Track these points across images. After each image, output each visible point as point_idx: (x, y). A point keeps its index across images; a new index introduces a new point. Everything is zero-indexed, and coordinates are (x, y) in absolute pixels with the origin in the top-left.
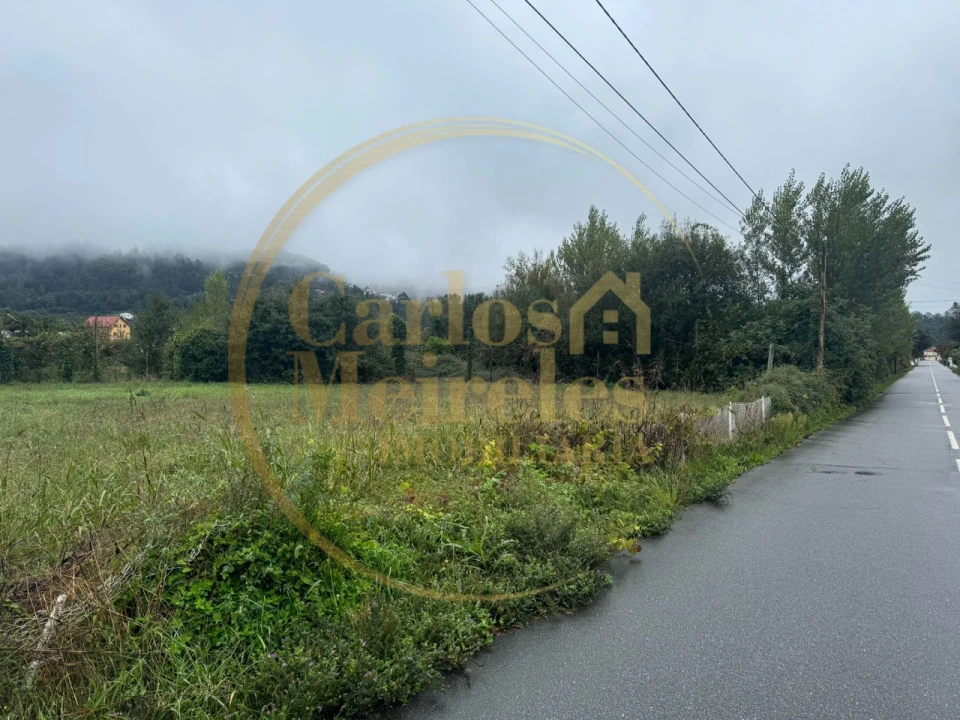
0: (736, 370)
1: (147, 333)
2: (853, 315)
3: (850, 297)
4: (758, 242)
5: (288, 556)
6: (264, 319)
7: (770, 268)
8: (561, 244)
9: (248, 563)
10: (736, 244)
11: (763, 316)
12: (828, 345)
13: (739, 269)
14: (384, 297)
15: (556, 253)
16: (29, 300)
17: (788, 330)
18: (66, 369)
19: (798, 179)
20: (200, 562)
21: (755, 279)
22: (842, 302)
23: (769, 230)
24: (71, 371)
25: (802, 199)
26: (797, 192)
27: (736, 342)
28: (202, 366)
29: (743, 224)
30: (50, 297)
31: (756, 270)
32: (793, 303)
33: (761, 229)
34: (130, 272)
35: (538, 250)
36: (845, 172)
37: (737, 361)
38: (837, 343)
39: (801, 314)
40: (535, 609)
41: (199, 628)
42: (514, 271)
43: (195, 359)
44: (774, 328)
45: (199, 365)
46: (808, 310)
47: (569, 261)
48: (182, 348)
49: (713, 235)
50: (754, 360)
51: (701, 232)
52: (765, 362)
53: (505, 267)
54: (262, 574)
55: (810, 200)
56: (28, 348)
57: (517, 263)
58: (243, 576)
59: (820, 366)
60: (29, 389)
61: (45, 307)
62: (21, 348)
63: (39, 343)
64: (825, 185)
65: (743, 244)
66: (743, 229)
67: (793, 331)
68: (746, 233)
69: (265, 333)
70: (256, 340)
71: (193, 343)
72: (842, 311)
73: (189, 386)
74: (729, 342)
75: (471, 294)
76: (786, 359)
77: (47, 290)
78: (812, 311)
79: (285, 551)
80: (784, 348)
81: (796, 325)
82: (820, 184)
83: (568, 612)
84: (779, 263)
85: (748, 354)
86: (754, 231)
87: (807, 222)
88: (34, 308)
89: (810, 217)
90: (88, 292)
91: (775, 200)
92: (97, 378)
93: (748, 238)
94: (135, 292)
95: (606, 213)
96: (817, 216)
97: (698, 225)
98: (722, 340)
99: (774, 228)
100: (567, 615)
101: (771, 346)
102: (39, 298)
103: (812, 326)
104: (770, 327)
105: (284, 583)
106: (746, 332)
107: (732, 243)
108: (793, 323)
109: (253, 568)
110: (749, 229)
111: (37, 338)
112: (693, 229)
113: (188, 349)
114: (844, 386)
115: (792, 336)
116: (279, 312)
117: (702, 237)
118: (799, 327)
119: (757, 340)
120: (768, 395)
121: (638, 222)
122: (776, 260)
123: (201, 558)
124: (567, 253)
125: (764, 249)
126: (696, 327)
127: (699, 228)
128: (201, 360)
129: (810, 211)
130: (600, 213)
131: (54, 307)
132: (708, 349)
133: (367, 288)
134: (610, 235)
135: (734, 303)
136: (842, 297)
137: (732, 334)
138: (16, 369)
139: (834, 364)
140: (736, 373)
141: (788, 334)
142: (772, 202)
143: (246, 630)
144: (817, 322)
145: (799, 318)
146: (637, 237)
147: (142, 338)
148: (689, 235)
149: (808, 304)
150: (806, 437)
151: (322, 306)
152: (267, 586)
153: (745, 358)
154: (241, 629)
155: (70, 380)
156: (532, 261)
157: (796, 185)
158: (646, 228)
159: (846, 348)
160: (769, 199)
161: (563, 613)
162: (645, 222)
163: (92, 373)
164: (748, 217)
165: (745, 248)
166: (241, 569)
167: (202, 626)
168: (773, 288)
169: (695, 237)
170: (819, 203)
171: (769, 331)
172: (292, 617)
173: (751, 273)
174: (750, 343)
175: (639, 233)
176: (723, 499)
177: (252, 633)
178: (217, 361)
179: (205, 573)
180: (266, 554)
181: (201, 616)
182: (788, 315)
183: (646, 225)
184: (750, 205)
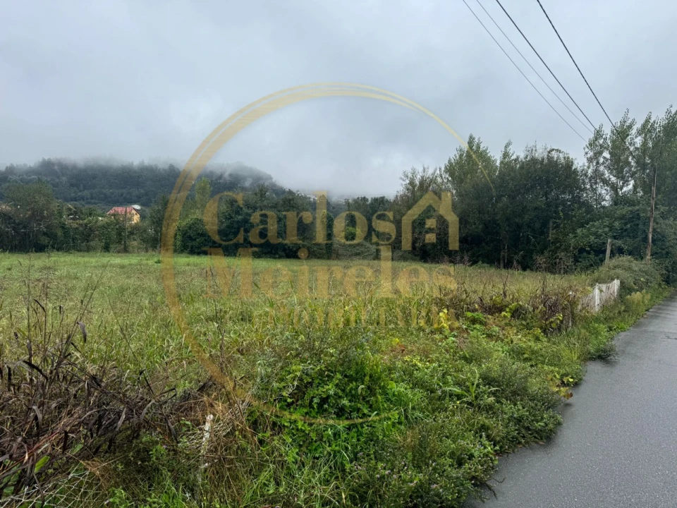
0: (580, 257)
1: (157, 219)
2: (672, 219)
3: (669, 205)
4: (598, 163)
5: (353, 392)
6: (238, 213)
7: (606, 182)
8: (447, 162)
9: (328, 397)
10: (581, 164)
11: (602, 218)
12: (654, 241)
13: (584, 183)
14: (310, 198)
15: (443, 169)
16: (73, 195)
17: (621, 229)
18: (106, 243)
19: (631, 116)
20: (295, 394)
21: (594, 190)
22: (662, 209)
23: (606, 154)
24: (109, 245)
25: (634, 131)
26: (630, 127)
27: (582, 238)
28: (195, 243)
29: (587, 150)
30: (86, 193)
31: (596, 183)
32: (626, 210)
33: (600, 153)
34: (139, 177)
35: (426, 166)
36: (669, 112)
37: (582, 250)
38: (660, 239)
39: (633, 218)
40: (517, 439)
41: (301, 443)
42: (408, 182)
43: (191, 238)
44: (611, 227)
45: (194, 243)
46: (638, 215)
47: (452, 175)
48: (183, 231)
49: (565, 158)
50: (595, 251)
51: (554, 154)
52: (604, 252)
53: (401, 178)
54: (338, 405)
55: (639, 133)
56: (81, 229)
57: (410, 175)
58: (326, 406)
59: (648, 257)
60: (83, 257)
61: (84, 200)
62: (77, 228)
63: (86, 225)
64: (652, 121)
65: (587, 164)
66: (587, 153)
67: (626, 230)
68: (589, 156)
69: (238, 222)
70: (232, 227)
71: (190, 228)
72: (663, 216)
73: (188, 257)
74: (576, 237)
75: (376, 197)
76: (621, 251)
77: (85, 189)
78: (641, 215)
79: (351, 389)
80: (619, 243)
81: (629, 226)
82: (647, 121)
83: (541, 443)
84: (613, 179)
85: (590, 246)
86: (595, 154)
87: (637, 149)
88: (76, 200)
89: (638, 146)
90: (111, 191)
91: (612, 132)
92: (126, 250)
93: (590, 160)
94: (142, 191)
95: (481, 140)
96: (644, 144)
97: (553, 150)
98: (570, 235)
99: (610, 153)
100: (541, 445)
101: (609, 240)
102: (79, 194)
103: (641, 226)
104: (608, 226)
105: (351, 412)
106: (589, 229)
107: (578, 163)
108: (626, 224)
109: (332, 401)
110: (591, 154)
111: (85, 221)
112: (549, 152)
113: (187, 232)
114: (664, 272)
115: (625, 234)
116: (248, 208)
117: (555, 159)
118: (631, 226)
119: (597, 236)
120: (618, 278)
121: (506, 147)
122: (611, 177)
123: (296, 391)
124: (450, 169)
125: (602, 168)
126: (551, 224)
127: (553, 152)
128: (195, 240)
129: (639, 141)
130: (476, 140)
131: (89, 200)
132: (559, 242)
133: (298, 191)
134: (483, 156)
135: (579, 208)
136: (663, 205)
137: (579, 231)
138: (74, 242)
139: (657, 256)
140: (580, 260)
141: (622, 232)
142: (609, 133)
143: (334, 446)
144: (646, 224)
145: (631, 220)
146: (504, 158)
147: (154, 223)
148: (546, 156)
149: (638, 210)
150: (647, 310)
151: (276, 204)
152: (340, 414)
153: (588, 249)
154: (329, 446)
155: (108, 251)
156: (421, 174)
157: (629, 122)
158: (511, 152)
159: (667, 244)
160: (607, 131)
161: (537, 443)
162: (510, 147)
163: (123, 247)
164: (590, 145)
165: (589, 167)
166: (324, 400)
167: (304, 442)
168: (608, 197)
169: (550, 159)
170: (646, 135)
171: (607, 229)
172: (360, 437)
173: (591, 186)
174: (592, 238)
175: (506, 155)
176: (612, 357)
177: (337, 448)
178: (205, 240)
179: (300, 402)
180: (339, 391)
181: (303, 434)
182: (622, 217)
183: (511, 149)
184: (592, 136)
